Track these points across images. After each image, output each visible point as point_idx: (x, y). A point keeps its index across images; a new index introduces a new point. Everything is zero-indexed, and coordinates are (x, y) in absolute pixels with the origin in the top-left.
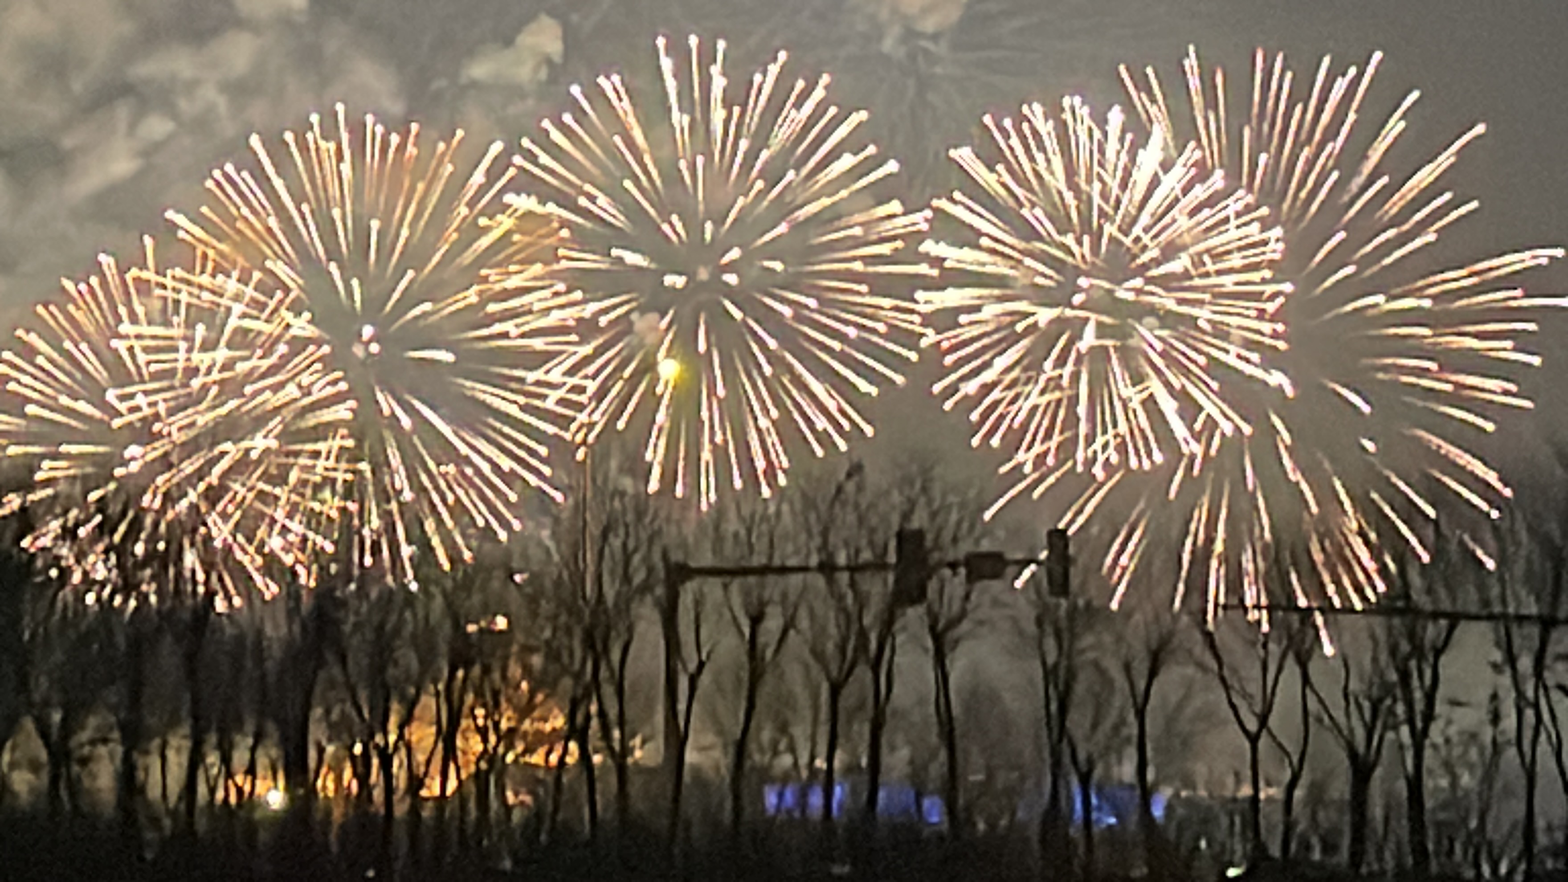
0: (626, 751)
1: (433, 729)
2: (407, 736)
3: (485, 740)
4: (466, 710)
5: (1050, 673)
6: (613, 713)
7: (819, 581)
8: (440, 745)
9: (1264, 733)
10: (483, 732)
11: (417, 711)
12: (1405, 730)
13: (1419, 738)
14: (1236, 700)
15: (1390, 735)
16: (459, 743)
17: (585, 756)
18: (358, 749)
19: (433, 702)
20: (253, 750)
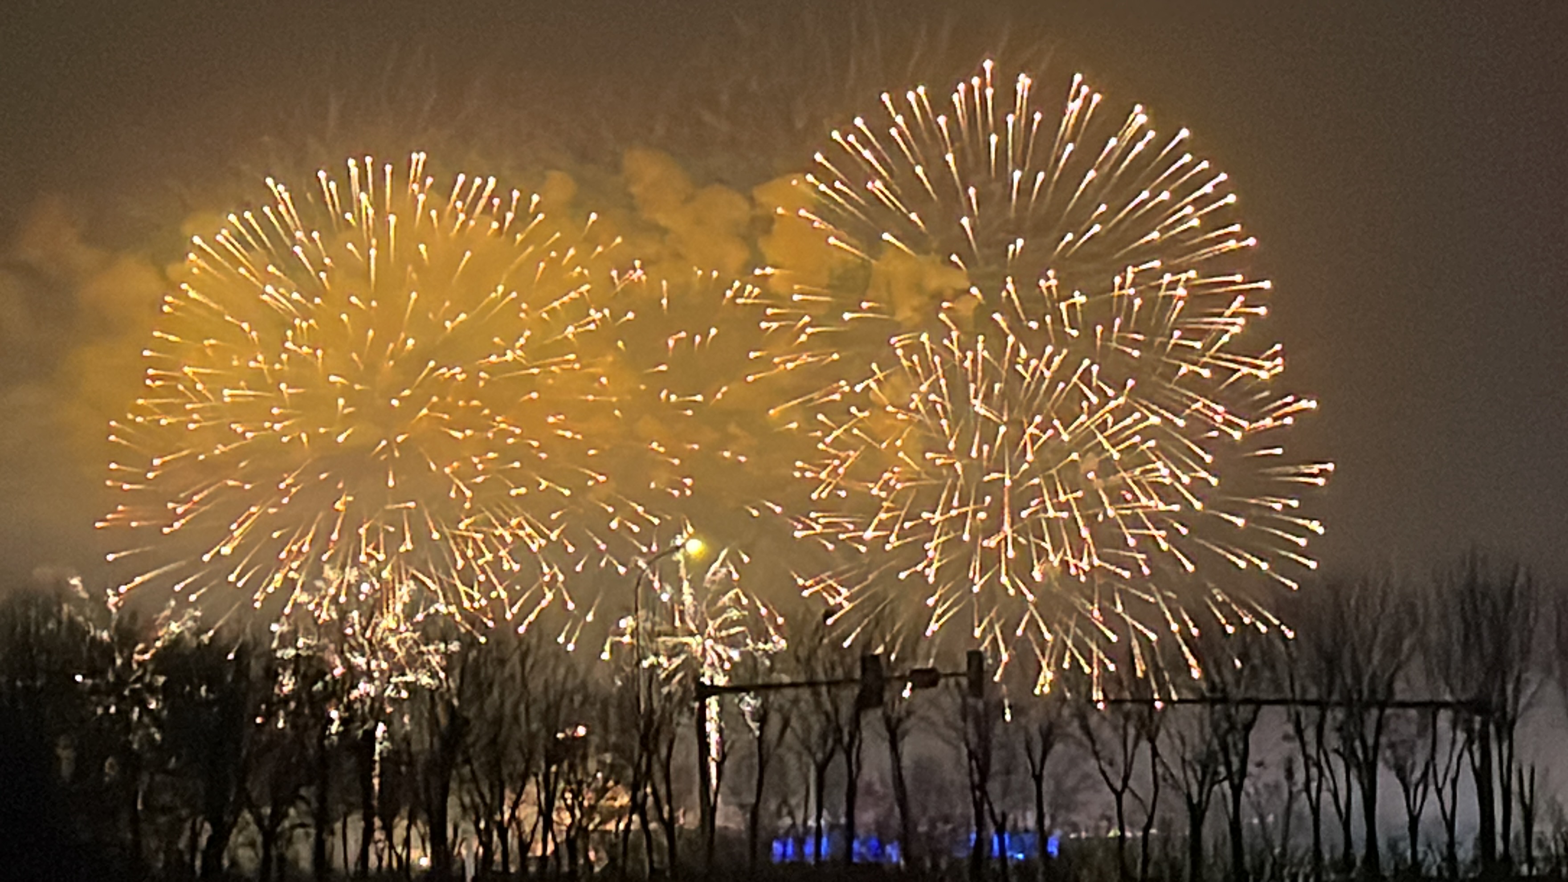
2: (517, 814)
3: (573, 815)
4: (558, 794)
5: (971, 755)
6: (662, 791)
7: (806, 694)
8: (541, 819)
9: (1127, 791)
11: (524, 797)
12: (1226, 784)
13: (1237, 790)
14: (1107, 768)
16: (555, 816)
17: (644, 823)
18: (482, 825)
19: (535, 790)
20: (408, 829)
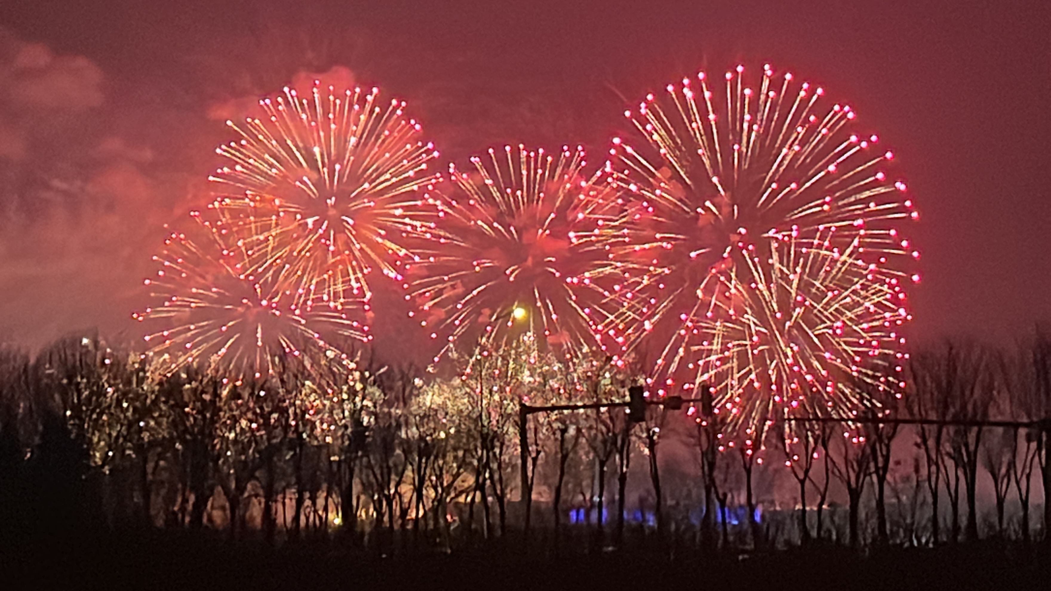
0: (503, 494)
1: (412, 487)
2: (399, 490)
3: (436, 491)
4: (427, 478)
5: (704, 454)
6: (496, 476)
7: (592, 412)
8: (415, 494)
9: (807, 479)
10: (435, 488)
11: (404, 479)
12: (874, 476)
13: (882, 480)
15: (868, 478)
16: (424, 492)
17: (484, 498)
18: (376, 497)
19: (411, 474)
20: (327, 499)
